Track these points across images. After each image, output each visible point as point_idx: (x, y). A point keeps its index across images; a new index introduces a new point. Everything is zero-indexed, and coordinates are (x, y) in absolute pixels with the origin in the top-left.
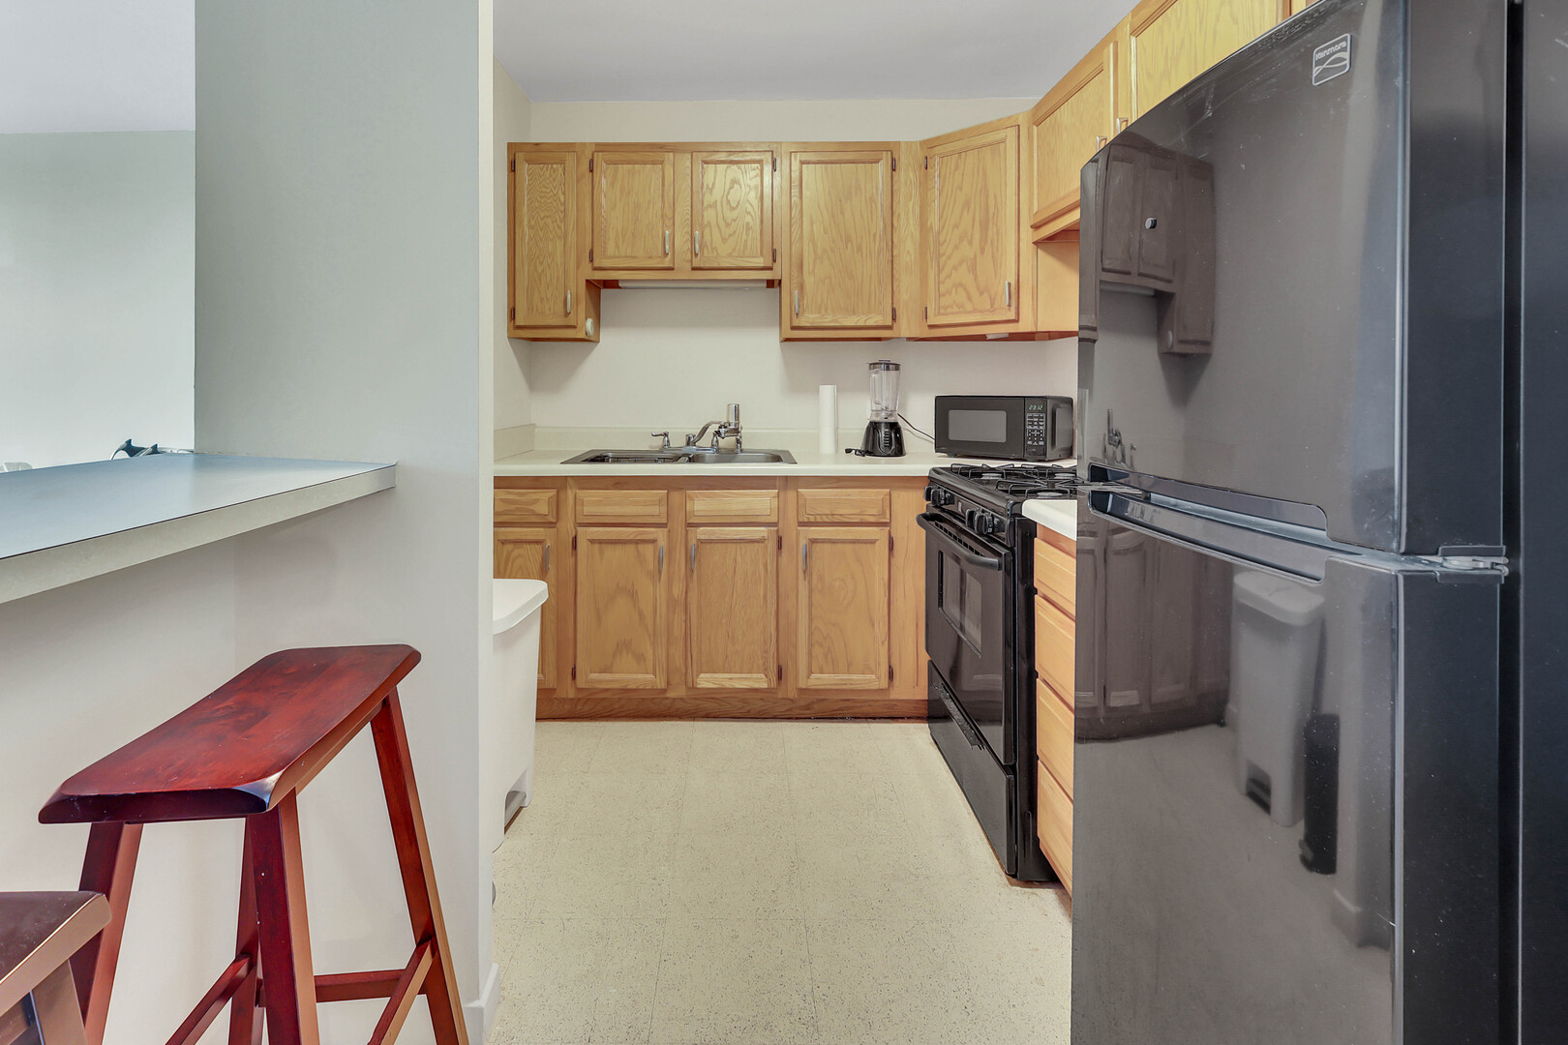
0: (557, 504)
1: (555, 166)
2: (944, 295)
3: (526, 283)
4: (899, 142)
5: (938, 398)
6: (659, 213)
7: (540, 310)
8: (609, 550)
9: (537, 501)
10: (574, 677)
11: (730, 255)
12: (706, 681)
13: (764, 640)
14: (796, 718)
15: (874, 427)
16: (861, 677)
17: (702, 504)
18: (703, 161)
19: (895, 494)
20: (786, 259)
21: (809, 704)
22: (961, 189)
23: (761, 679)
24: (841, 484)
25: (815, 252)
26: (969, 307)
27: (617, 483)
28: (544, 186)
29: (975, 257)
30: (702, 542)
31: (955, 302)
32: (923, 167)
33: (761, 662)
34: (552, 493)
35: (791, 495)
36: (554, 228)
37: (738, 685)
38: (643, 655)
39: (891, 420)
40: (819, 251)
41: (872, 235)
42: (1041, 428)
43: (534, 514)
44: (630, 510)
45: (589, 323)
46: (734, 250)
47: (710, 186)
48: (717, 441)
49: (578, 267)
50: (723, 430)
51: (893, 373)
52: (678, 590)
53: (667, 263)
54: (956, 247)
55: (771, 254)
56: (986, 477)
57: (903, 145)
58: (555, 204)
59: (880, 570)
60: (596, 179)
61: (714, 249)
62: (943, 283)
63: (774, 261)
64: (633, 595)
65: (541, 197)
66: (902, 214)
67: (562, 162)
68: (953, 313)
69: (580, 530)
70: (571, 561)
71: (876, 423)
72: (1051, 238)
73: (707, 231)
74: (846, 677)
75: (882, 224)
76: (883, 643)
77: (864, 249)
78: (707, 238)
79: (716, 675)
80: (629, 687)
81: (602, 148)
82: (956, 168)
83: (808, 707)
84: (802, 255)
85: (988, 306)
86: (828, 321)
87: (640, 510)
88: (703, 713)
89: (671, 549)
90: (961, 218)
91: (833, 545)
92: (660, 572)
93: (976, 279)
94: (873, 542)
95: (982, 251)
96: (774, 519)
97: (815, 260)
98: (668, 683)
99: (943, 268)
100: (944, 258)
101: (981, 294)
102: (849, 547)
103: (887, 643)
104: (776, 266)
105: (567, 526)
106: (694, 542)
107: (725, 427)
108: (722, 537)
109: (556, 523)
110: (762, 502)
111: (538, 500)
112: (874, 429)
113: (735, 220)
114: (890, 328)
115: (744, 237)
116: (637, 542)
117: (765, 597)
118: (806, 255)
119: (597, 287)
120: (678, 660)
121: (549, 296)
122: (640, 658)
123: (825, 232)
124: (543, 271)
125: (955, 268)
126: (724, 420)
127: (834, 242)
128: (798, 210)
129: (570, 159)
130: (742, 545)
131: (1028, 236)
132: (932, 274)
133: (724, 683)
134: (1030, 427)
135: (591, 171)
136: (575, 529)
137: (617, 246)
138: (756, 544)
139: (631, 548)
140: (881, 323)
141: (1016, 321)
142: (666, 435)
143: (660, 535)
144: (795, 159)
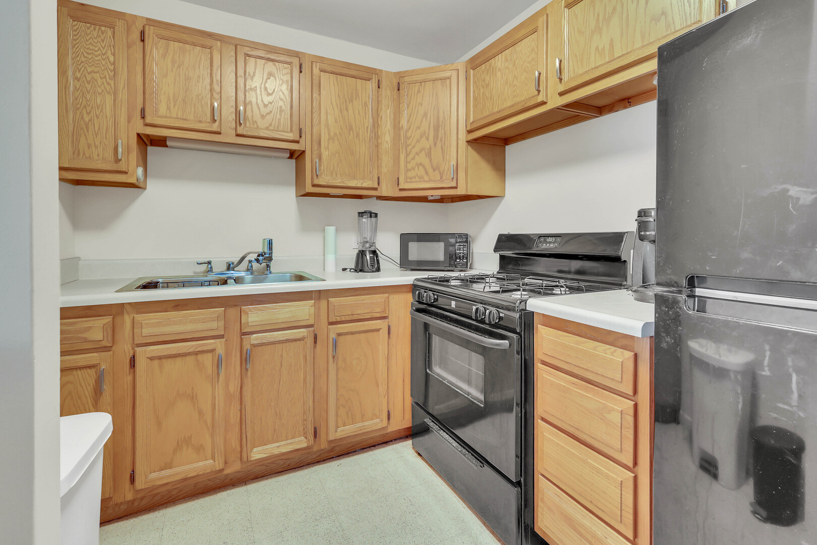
0: (114, 329)
1: (103, 28)
2: (410, 170)
3: (71, 129)
4: (382, 70)
5: (402, 235)
6: (208, 87)
7: (87, 155)
8: (168, 364)
9: (88, 329)
10: (132, 480)
11: (267, 128)
12: (258, 453)
13: (304, 412)
14: (324, 461)
15: (362, 254)
16: (371, 422)
17: (254, 316)
18: (245, 54)
19: (391, 297)
20: (309, 137)
21: (332, 448)
22: (421, 105)
23: (301, 441)
24: (358, 293)
25: (329, 134)
26: (426, 178)
27: (176, 306)
28: (91, 44)
29: (430, 148)
30: (254, 346)
31: (417, 175)
32: (396, 89)
33: (302, 428)
34: (108, 319)
35: (323, 303)
36: (103, 83)
37: (284, 450)
38: (202, 445)
39: (372, 249)
40: (332, 134)
41: (366, 128)
42: (465, 252)
43: (86, 340)
44: (189, 327)
45: (140, 171)
46: (271, 125)
47: (252, 74)
48: (252, 266)
49: (129, 121)
50: (261, 258)
51: (373, 219)
52: (234, 387)
53: (215, 127)
54: (418, 141)
55: (299, 131)
56: (453, 283)
57: (383, 72)
58: (104, 63)
59: (382, 349)
60: (148, 48)
61: (255, 122)
62: (410, 163)
63: (301, 137)
64: (193, 398)
65: (88, 54)
66: (383, 117)
67: (112, 27)
68: (416, 182)
69: (138, 350)
70: (129, 378)
71: (363, 251)
72: (476, 140)
73: (249, 107)
74: (360, 425)
75: (371, 121)
76: (384, 397)
77: (361, 137)
78: (249, 113)
79: (266, 447)
80: (189, 476)
81: (151, 22)
82: (419, 92)
83: (332, 450)
84: (320, 135)
85: (439, 178)
86: (338, 182)
87: (200, 326)
88: (253, 476)
89: (228, 354)
90: (421, 123)
91: (353, 336)
92: (218, 374)
93: (431, 161)
94: (378, 330)
95: (435, 144)
96: (311, 322)
97: (329, 139)
98: (226, 463)
99: (410, 153)
100: (410, 147)
101: (434, 170)
102: (363, 335)
103: (386, 397)
104: (302, 141)
105: (124, 348)
106: (248, 347)
107: (263, 256)
108: (272, 340)
109: (112, 347)
110: (303, 311)
111: (91, 327)
112: (362, 255)
113: (271, 103)
114: (376, 189)
115: (278, 116)
116: (196, 353)
117: (305, 380)
118: (323, 135)
119: (148, 142)
120: (234, 443)
121: (98, 143)
122: (199, 449)
123: (336, 122)
124: (90, 120)
125: (417, 154)
126: (260, 250)
127: (341, 129)
128: (318, 103)
129: (120, 25)
130: (287, 344)
131: (463, 137)
132: (402, 157)
133: (273, 451)
134: (458, 251)
135: (143, 41)
136: (133, 349)
137: (169, 109)
138: (298, 342)
139: (190, 360)
140: (371, 186)
141: (456, 188)
142: (209, 263)
143: (219, 346)
144: (316, 67)
